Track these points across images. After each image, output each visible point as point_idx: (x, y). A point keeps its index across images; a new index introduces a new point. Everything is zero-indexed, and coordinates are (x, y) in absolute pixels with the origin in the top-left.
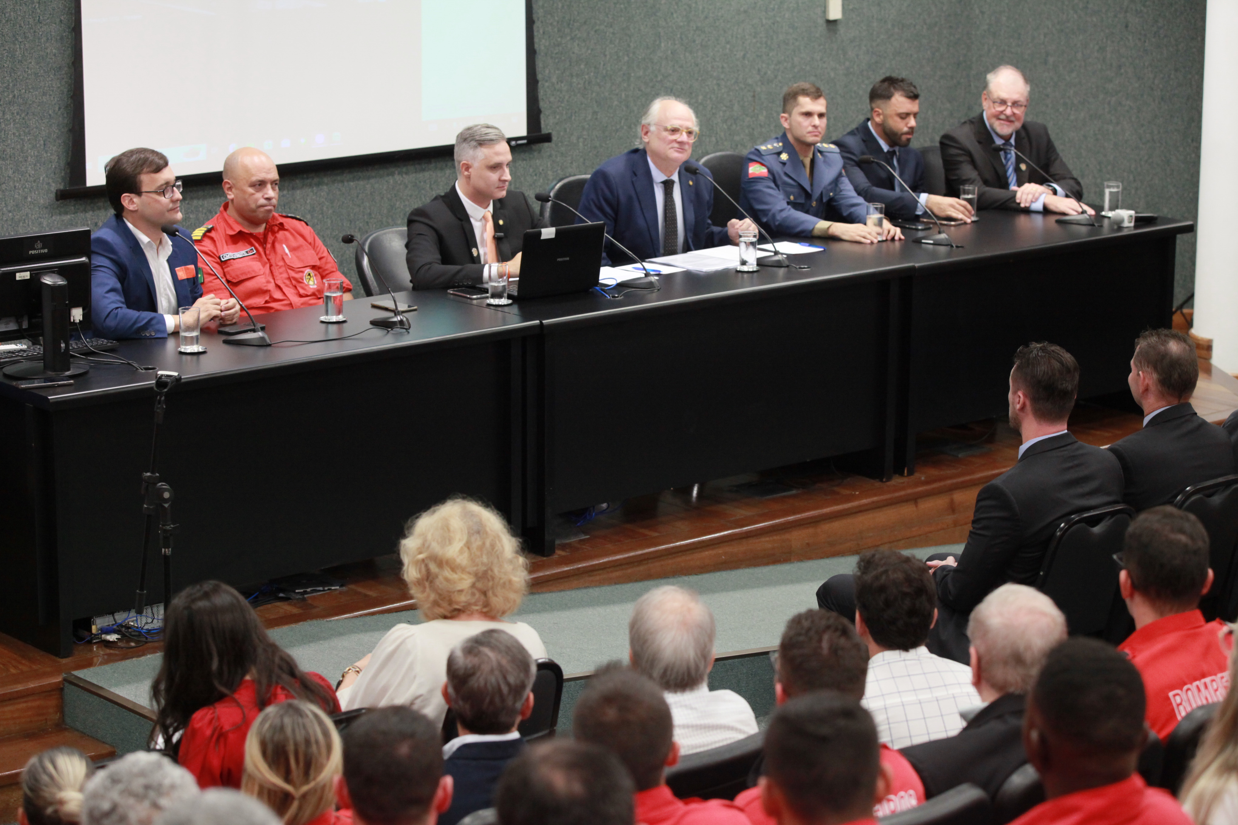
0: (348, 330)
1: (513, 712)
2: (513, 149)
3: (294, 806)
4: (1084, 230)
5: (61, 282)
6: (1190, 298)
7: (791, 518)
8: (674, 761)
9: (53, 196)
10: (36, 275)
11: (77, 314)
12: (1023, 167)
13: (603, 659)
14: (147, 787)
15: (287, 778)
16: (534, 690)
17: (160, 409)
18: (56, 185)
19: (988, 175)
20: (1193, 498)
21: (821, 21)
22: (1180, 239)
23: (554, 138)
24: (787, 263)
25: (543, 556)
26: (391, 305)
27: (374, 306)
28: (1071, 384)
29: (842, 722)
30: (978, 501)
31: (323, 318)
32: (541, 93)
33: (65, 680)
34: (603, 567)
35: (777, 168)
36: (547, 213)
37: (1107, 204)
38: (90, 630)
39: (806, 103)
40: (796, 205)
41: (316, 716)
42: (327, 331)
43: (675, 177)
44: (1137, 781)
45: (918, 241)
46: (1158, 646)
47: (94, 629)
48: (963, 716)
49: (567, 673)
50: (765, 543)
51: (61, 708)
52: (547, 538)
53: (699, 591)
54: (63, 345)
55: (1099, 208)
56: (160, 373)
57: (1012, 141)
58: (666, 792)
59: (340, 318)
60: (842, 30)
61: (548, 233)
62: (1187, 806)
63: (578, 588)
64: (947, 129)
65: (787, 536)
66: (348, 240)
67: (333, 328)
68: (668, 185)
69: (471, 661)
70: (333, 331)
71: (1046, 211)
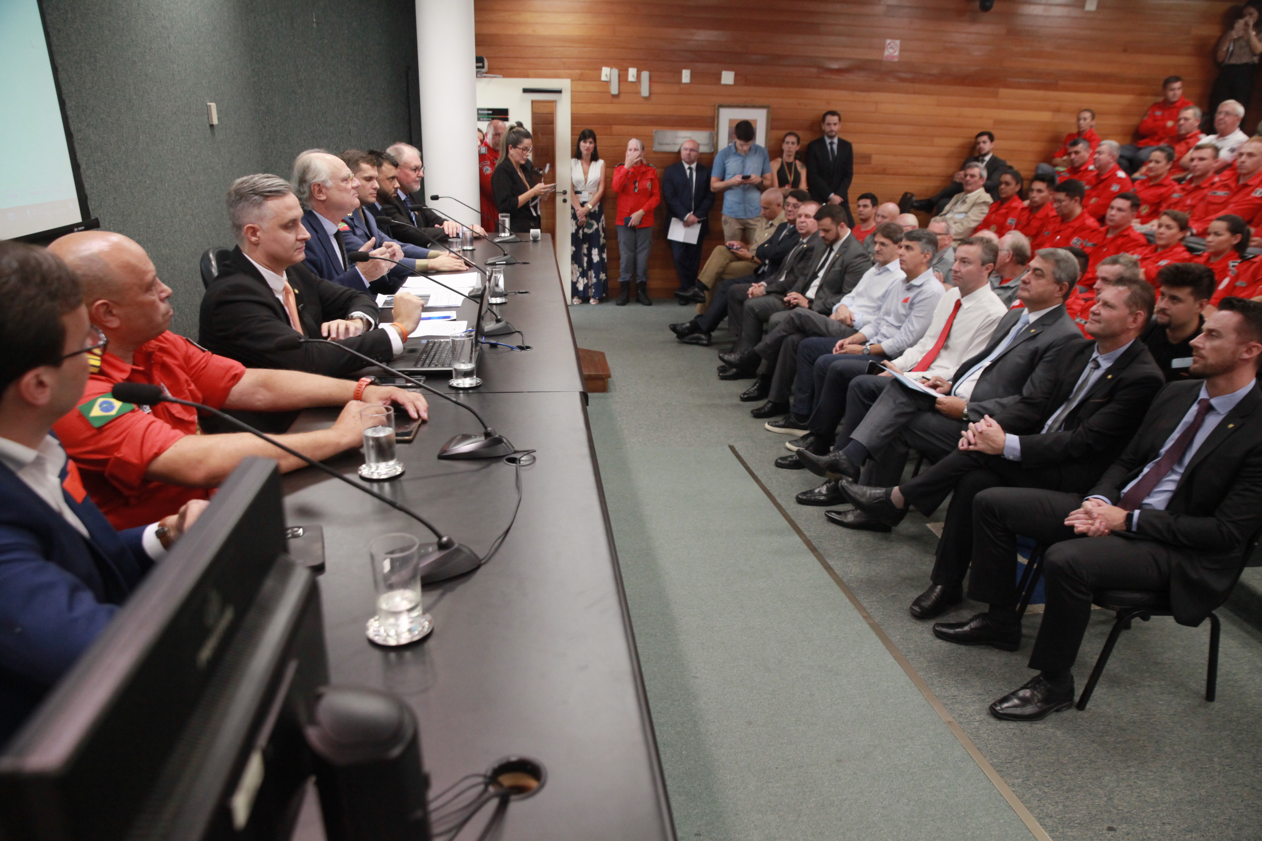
39: (368, 169)
68: (338, 237)
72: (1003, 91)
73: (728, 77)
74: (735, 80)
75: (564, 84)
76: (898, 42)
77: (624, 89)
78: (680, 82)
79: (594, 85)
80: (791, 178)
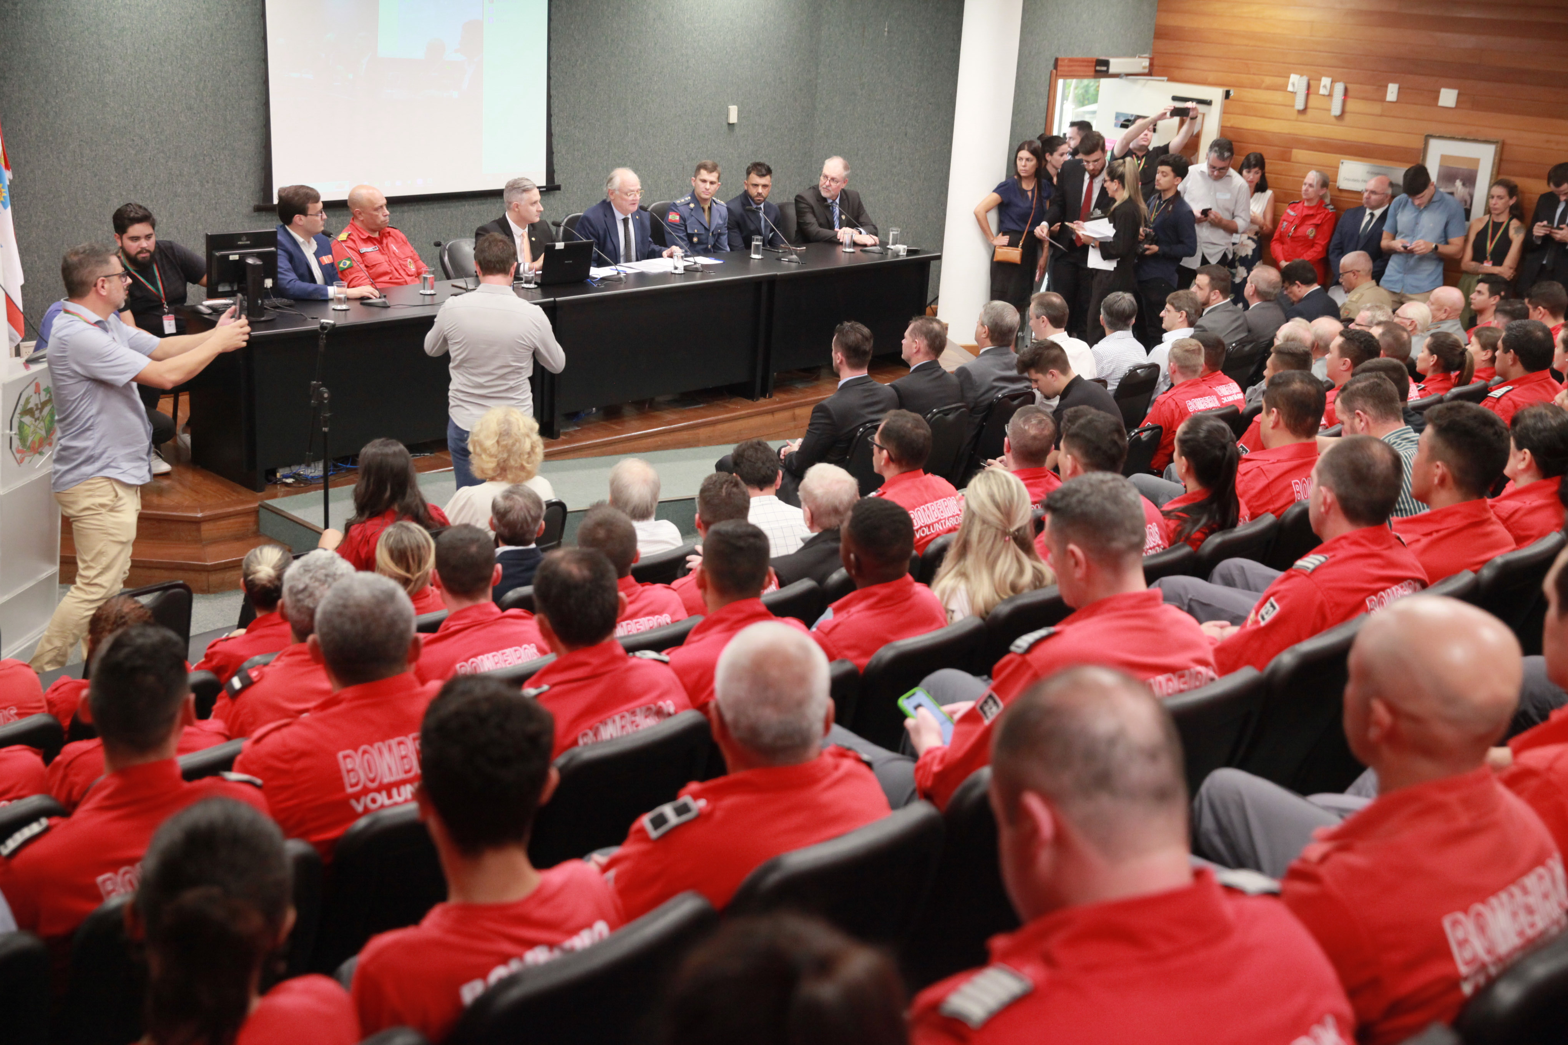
1: (532, 532)
2: (540, 192)
3: (412, 585)
4: (876, 256)
5: (259, 262)
6: (936, 298)
7: (700, 421)
8: (637, 561)
9: (251, 209)
10: (243, 257)
11: (269, 283)
12: (843, 217)
13: (595, 500)
15: (408, 569)
16: (545, 520)
17: (322, 343)
18: (253, 203)
19: (822, 221)
20: (938, 416)
21: (725, 124)
22: (933, 263)
23: (563, 188)
24: (701, 269)
25: (553, 438)
26: (464, 285)
27: (453, 286)
28: (868, 346)
29: (752, 540)
30: (813, 412)
31: (421, 292)
32: (555, 161)
33: (260, 506)
34: (588, 447)
35: (688, 213)
36: (561, 234)
37: (891, 242)
38: (275, 476)
39: (704, 174)
41: (420, 531)
42: (424, 299)
43: (630, 216)
44: (909, 577)
45: (779, 260)
47: (278, 475)
48: (803, 540)
49: (570, 508)
50: (685, 435)
51: (257, 522)
52: (556, 428)
53: (650, 462)
54: (260, 302)
56: (323, 321)
57: (837, 201)
58: (631, 579)
59: (432, 292)
60: (737, 129)
61: (560, 245)
63: (573, 458)
64: (797, 192)
65: (697, 431)
66: (438, 244)
67: (428, 298)
68: (625, 221)
69: (509, 504)
70: (428, 300)
71: (854, 244)
73: (1448, 97)
74: (1458, 102)
75: (1216, 93)
77: (1310, 104)
78: (1383, 100)
79: (1278, 97)
80: (1490, 247)
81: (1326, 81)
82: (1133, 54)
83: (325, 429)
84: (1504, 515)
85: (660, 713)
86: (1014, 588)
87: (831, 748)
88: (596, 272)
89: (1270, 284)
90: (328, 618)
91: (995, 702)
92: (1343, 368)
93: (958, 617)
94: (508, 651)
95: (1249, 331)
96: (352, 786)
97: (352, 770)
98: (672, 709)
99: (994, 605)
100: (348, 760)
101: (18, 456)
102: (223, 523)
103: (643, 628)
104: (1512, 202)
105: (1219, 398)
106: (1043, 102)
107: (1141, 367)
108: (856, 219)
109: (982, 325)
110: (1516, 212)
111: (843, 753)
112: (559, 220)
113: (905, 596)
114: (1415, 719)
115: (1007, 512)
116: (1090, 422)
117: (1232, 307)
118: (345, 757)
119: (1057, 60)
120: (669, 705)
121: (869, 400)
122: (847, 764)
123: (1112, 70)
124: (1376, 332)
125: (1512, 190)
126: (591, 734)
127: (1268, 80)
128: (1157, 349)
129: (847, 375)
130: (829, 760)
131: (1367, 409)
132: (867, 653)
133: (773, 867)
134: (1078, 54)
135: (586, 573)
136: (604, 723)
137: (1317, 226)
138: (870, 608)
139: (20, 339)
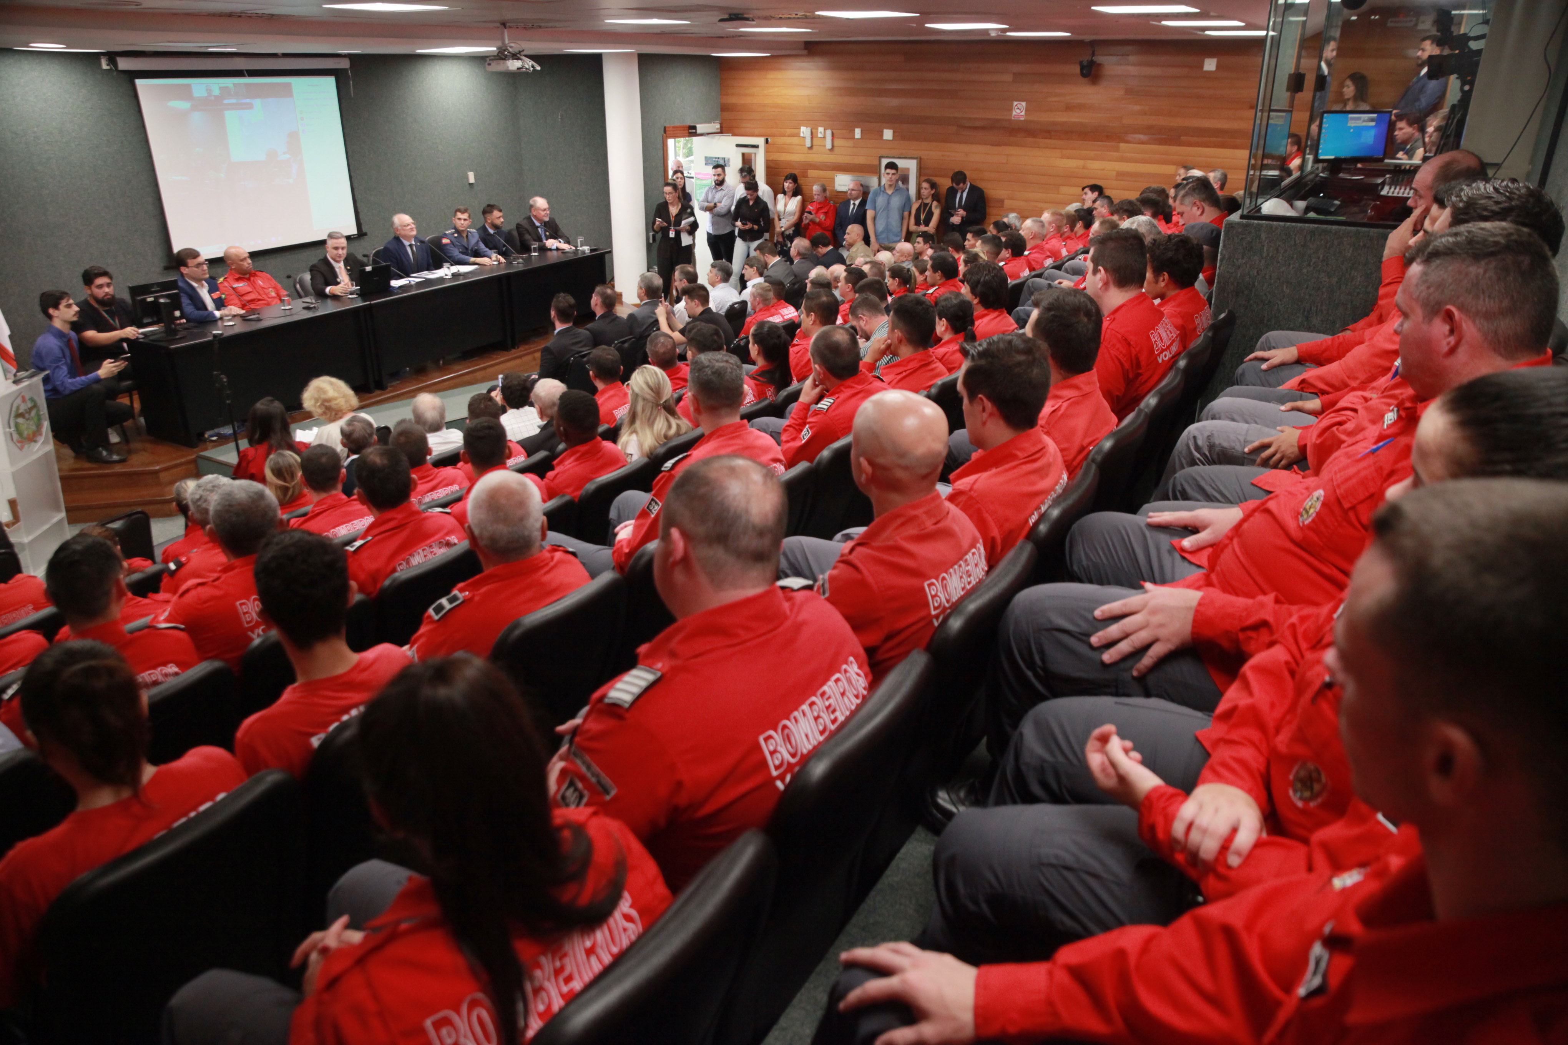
0: (293, 311)
4: (572, 255)
5: (168, 301)
9: (160, 266)
10: (156, 298)
11: (177, 313)
12: (548, 234)
14: (214, 487)
15: (285, 480)
17: (216, 347)
18: (163, 265)
19: (535, 237)
21: (467, 184)
22: (607, 256)
23: (369, 234)
24: (463, 274)
27: (303, 302)
28: (571, 309)
32: (361, 217)
33: (197, 457)
35: (454, 240)
38: (204, 437)
39: (459, 215)
40: (462, 253)
44: (602, 440)
45: (511, 263)
46: (607, 395)
47: (206, 436)
48: (539, 427)
50: (467, 378)
51: (196, 468)
55: (576, 247)
56: (214, 332)
57: (543, 224)
60: (475, 187)
61: (369, 269)
62: (619, 447)
66: (289, 277)
68: (411, 246)
69: (351, 428)
70: (288, 313)
71: (558, 249)
72: (1122, 145)
73: (888, 134)
74: (894, 136)
75: (760, 141)
76: (1024, 104)
77: (814, 143)
78: (853, 138)
79: (795, 140)
80: (922, 217)
81: (821, 129)
82: (709, 121)
83: (228, 402)
84: (940, 357)
85: (448, 544)
86: (666, 437)
87: (548, 548)
88: (395, 283)
89: (806, 248)
90: (219, 514)
91: (656, 503)
92: (848, 290)
93: (635, 458)
94: (355, 522)
95: (796, 276)
96: (248, 623)
97: (247, 613)
98: (456, 541)
99: (655, 448)
100: (244, 607)
101: (19, 445)
102: (175, 471)
103: (441, 496)
104: (933, 192)
105: (783, 316)
106: (660, 153)
107: (736, 303)
108: (555, 235)
109: (641, 288)
110: (935, 197)
111: (555, 548)
112: (366, 253)
113: (598, 450)
114: (884, 468)
115: (657, 391)
116: (699, 330)
117: (783, 263)
118: (241, 604)
119: (665, 128)
120: (453, 539)
121: (575, 341)
122: (558, 555)
123: (699, 131)
124: (866, 268)
125: (933, 185)
126: (404, 563)
127: (789, 131)
128: (745, 292)
129: (559, 327)
130: (548, 555)
131: (865, 313)
132: (580, 487)
133: (516, 626)
134: (677, 124)
135: (385, 462)
136: (411, 555)
137: (826, 213)
138: (576, 460)
139: (14, 371)
